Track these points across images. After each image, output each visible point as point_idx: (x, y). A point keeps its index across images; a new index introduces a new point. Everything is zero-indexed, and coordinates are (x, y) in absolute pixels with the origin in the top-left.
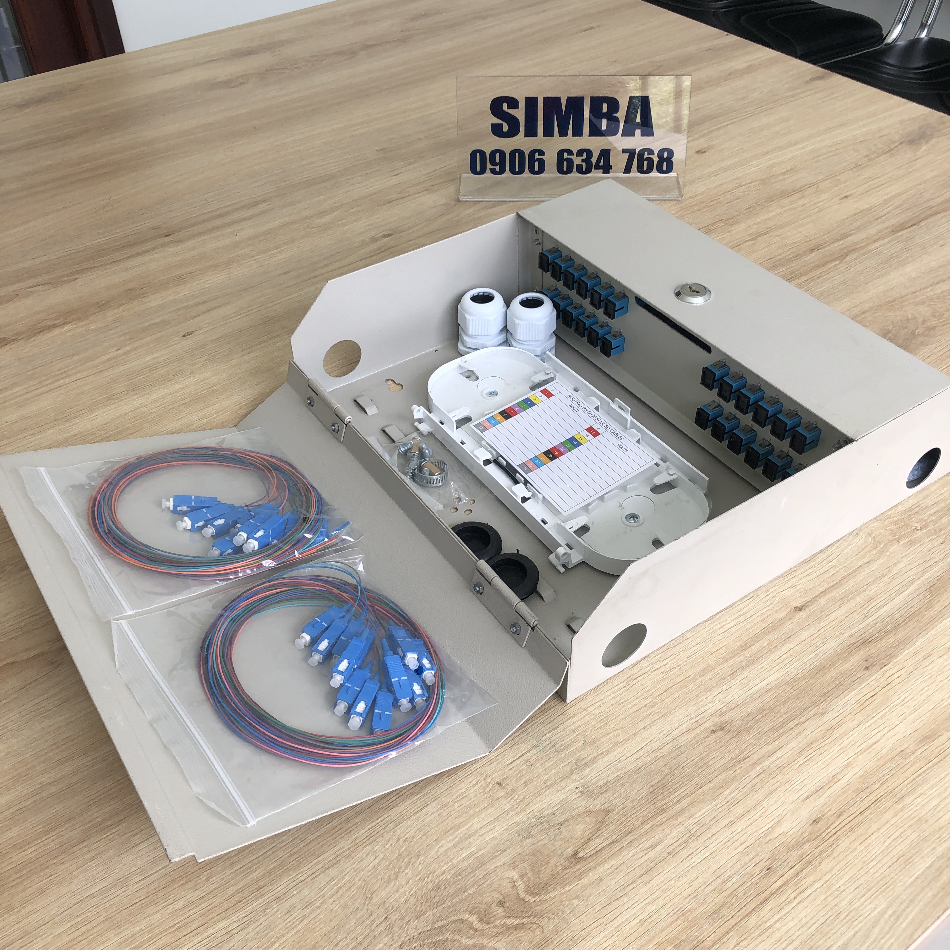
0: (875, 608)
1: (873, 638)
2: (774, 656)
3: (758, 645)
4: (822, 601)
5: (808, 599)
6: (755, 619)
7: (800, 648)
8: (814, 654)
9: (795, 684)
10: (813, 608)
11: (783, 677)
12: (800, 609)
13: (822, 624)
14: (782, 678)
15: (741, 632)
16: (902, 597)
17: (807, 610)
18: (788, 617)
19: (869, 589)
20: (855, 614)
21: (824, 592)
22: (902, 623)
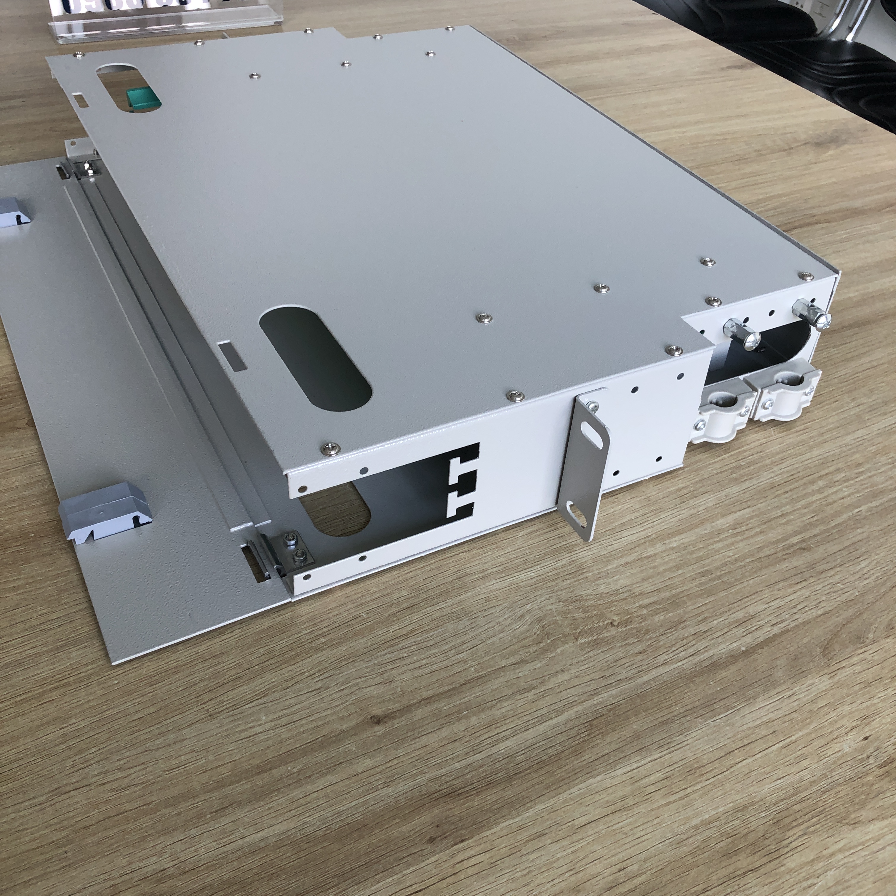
0: (494, 738)
1: (467, 789)
2: (298, 792)
3: (283, 768)
4: (419, 713)
5: (397, 706)
6: (303, 725)
7: (346, 786)
8: (361, 800)
9: (306, 846)
10: (399, 723)
11: (293, 831)
12: (377, 720)
13: (400, 751)
14: (290, 833)
15: (270, 743)
16: (541, 728)
17: (389, 724)
18: (355, 731)
19: (499, 706)
20: (457, 743)
21: (428, 700)
22: (523, 771)
